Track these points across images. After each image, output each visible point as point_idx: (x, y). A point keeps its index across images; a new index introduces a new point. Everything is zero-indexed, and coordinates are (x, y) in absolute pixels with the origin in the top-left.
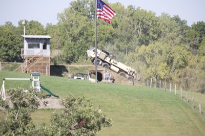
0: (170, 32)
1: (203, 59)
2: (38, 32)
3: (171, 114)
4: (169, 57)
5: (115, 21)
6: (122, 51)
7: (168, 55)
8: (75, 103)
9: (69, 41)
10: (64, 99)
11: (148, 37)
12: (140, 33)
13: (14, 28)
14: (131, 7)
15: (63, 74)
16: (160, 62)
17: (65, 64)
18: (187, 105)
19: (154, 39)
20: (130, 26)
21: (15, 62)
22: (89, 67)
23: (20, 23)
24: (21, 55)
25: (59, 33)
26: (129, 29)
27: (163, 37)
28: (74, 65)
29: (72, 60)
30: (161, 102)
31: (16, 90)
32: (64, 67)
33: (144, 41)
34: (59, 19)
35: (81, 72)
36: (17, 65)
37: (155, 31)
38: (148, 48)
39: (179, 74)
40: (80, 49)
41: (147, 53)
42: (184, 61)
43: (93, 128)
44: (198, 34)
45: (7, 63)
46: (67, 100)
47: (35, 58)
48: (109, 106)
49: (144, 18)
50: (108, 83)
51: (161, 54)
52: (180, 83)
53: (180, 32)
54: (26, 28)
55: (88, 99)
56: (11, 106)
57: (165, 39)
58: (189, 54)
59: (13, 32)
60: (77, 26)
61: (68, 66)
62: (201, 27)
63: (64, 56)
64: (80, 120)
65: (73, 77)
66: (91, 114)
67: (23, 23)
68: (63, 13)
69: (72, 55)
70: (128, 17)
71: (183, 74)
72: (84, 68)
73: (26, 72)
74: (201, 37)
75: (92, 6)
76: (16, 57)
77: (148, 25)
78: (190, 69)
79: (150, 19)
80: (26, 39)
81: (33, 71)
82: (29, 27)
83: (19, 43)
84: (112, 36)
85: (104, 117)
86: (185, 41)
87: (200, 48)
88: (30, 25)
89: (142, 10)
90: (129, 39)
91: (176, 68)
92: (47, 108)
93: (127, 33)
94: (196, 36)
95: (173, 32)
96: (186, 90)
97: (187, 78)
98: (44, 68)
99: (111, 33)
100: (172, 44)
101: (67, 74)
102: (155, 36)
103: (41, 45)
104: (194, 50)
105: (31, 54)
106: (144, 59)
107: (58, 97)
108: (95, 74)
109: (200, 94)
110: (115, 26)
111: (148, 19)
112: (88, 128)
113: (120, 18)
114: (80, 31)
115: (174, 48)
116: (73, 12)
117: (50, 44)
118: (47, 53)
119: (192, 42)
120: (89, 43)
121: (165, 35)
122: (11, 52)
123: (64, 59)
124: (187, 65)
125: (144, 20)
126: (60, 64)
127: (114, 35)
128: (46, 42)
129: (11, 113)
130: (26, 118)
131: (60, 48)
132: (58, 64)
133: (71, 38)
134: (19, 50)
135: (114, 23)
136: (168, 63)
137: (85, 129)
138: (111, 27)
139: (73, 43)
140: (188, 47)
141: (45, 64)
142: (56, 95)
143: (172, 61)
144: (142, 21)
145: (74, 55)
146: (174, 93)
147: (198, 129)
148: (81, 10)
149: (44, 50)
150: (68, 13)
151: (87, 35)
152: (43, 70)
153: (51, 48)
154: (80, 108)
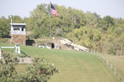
0: (92, 21)
1: (109, 36)
2: (19, 21)
3: (92, 66)
4: (91, 35)
5: (61, 16)
6: (65, 32)
7: (90, 34)
8: (39, 60)
9: (36, 26)
10: (33, 58)
11: (79, 24)
12: (75, 22)
13: (6, 19)
14: (70, 8)
15: (33, 45)
16: (86, 38)
17: (34, 39)
18: (101, 61)
19: (83, 25)
20: (69, 18)
21: (6, 38)
22: (47, 41)
23: (9, 17)
24: (10, 34)
25: (31, 22)
26: (69, 20)
27: (87, 24)
28: (39, 40)
29: (38, 37)
30: (86, 60)
31: (6, 53)
32: (33, 41)
33: (77, 26)
34: (31, 14)
35: (43, 44)
36: (8, 40)
37: (83, 21)
38: (79, 30)
39: (96, 44)
40: (42, 31)
41: (79, 33)
42: (99, 37)
43: (49, 74)
44: (107, 22)
45: (2, 38)
46: (35, 59)
47: (17, 36)
48: (58, 62)
49: (77, 14)
50: (58, 49)
51: (87, 33)
52: (97, 49)
53: (97, 21)
54: (12, 19)
55: (46, 58)
56: (4, 62)
57: (89, 25)
58: (102, 33)
59: (5, 22)
60: (40, 18)
61: (36, 40)
62: (108, 19)
63: (33, 35)
64: (42, 69)
65: (38, 46)
66: (48, 66)
67: (11, 17)
68: (33, 11)
69: (38, 34)
70: (68, 13)
71: (98, 44)
72: (44, 41)
73: (12, 44)
74: (108, 24)
75: (49, 7)
76: (7, 35)
77: (80, 18)
78: (102, 41)
79: (80, 14)
80: (12, 25)
81: (16, 43)
82: (14, 19)
83: (8, 28)
84: (60, 23)
85: (55, 68)
86: (100, 26)
87: (107, 30)
88: (15, 18)
89: (76, 9)
90: (69, 25)
91: (94, 41)
92: (24, 63)
93: (68, 22)
94: (105, 23)
95: (93, 21)
96: (100, 53)
97: (101, 46)
98: (22, 41)
99: (59, 22)
100: (93, 28)
101: (35, 44)
102: (83, 23)
103: (21, 29)
104: (105, 31)
105: (15, 34)
106: (77, 36)
107: (30, 57)
108: (50, 44)
109: (107, 55)
110: (62, 18)
111: (79, 14)
112: (46, 74)
113: (64, 14)
114: (42, 21)
115: (94, 30)
116: (38, 11)
117: (26, 28)
118: (24, 33)
119: (103, 27)
120: (47, 27)
121: (88, 23)
122: (4, 33)
123: (34, 36)
124: (101, 39)
125: (77, 15)
126: (31, 39)
127: (61, 23)
128: (23, 27)
129: (4, 66)
130: (12, 68)
131: (31, 30)
132: (30, 39)
133: (37, 25)
134: (9, 32)
135: (61, 17)
136: (90, 38)
137: (45, 74)
138: (59, 19)
139: (38, 28)
140: (101, 29)
141: (23, 39)
142: (29, 56)
143: (92, 37)
144: (76, 16)
145: (39, 34)
146: (93, 54)
147: (106, 74)
148: (43, 9)
149: (22, 32)
150: (36, 11)
151: (46, 23)
152: (22, 42)
153: (26, 30)
154: (42, 63)
